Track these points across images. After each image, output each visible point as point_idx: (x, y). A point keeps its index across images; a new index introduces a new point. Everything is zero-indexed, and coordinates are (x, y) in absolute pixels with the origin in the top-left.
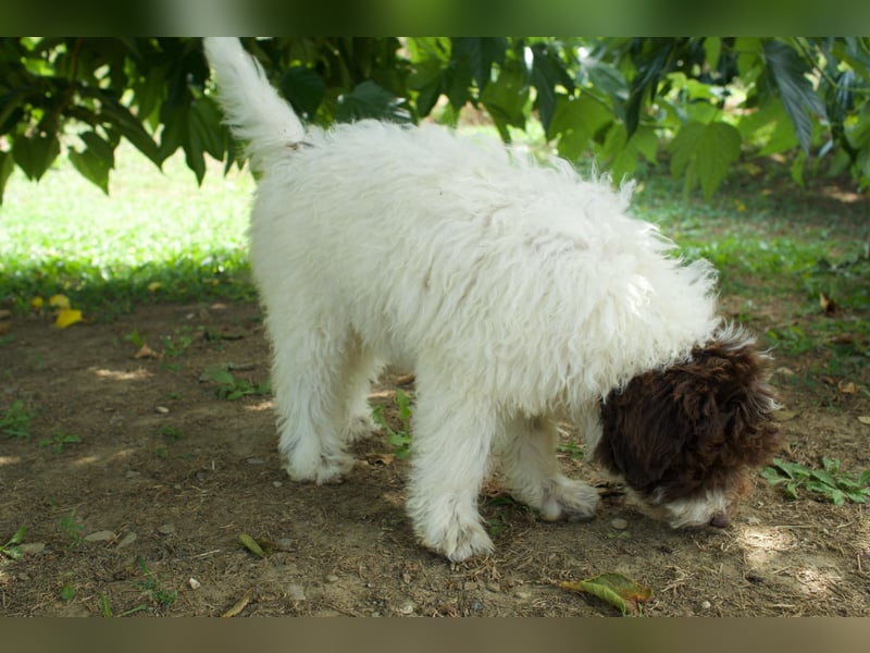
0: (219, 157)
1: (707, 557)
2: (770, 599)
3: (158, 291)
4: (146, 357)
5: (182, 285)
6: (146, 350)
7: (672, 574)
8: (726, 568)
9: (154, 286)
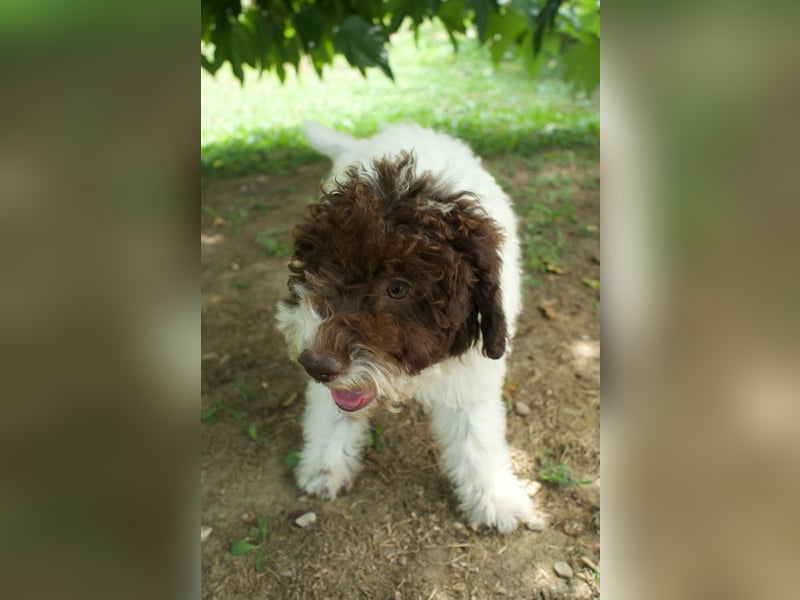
0: (253, 65)
1: (554, 363)
2: (584, 388)
3: (221, 168)
4: (220, 226)
5: (237, 162)
6: (219, 221)
7: (532, 374)
8: (563, 369)
9: (218, 164)
